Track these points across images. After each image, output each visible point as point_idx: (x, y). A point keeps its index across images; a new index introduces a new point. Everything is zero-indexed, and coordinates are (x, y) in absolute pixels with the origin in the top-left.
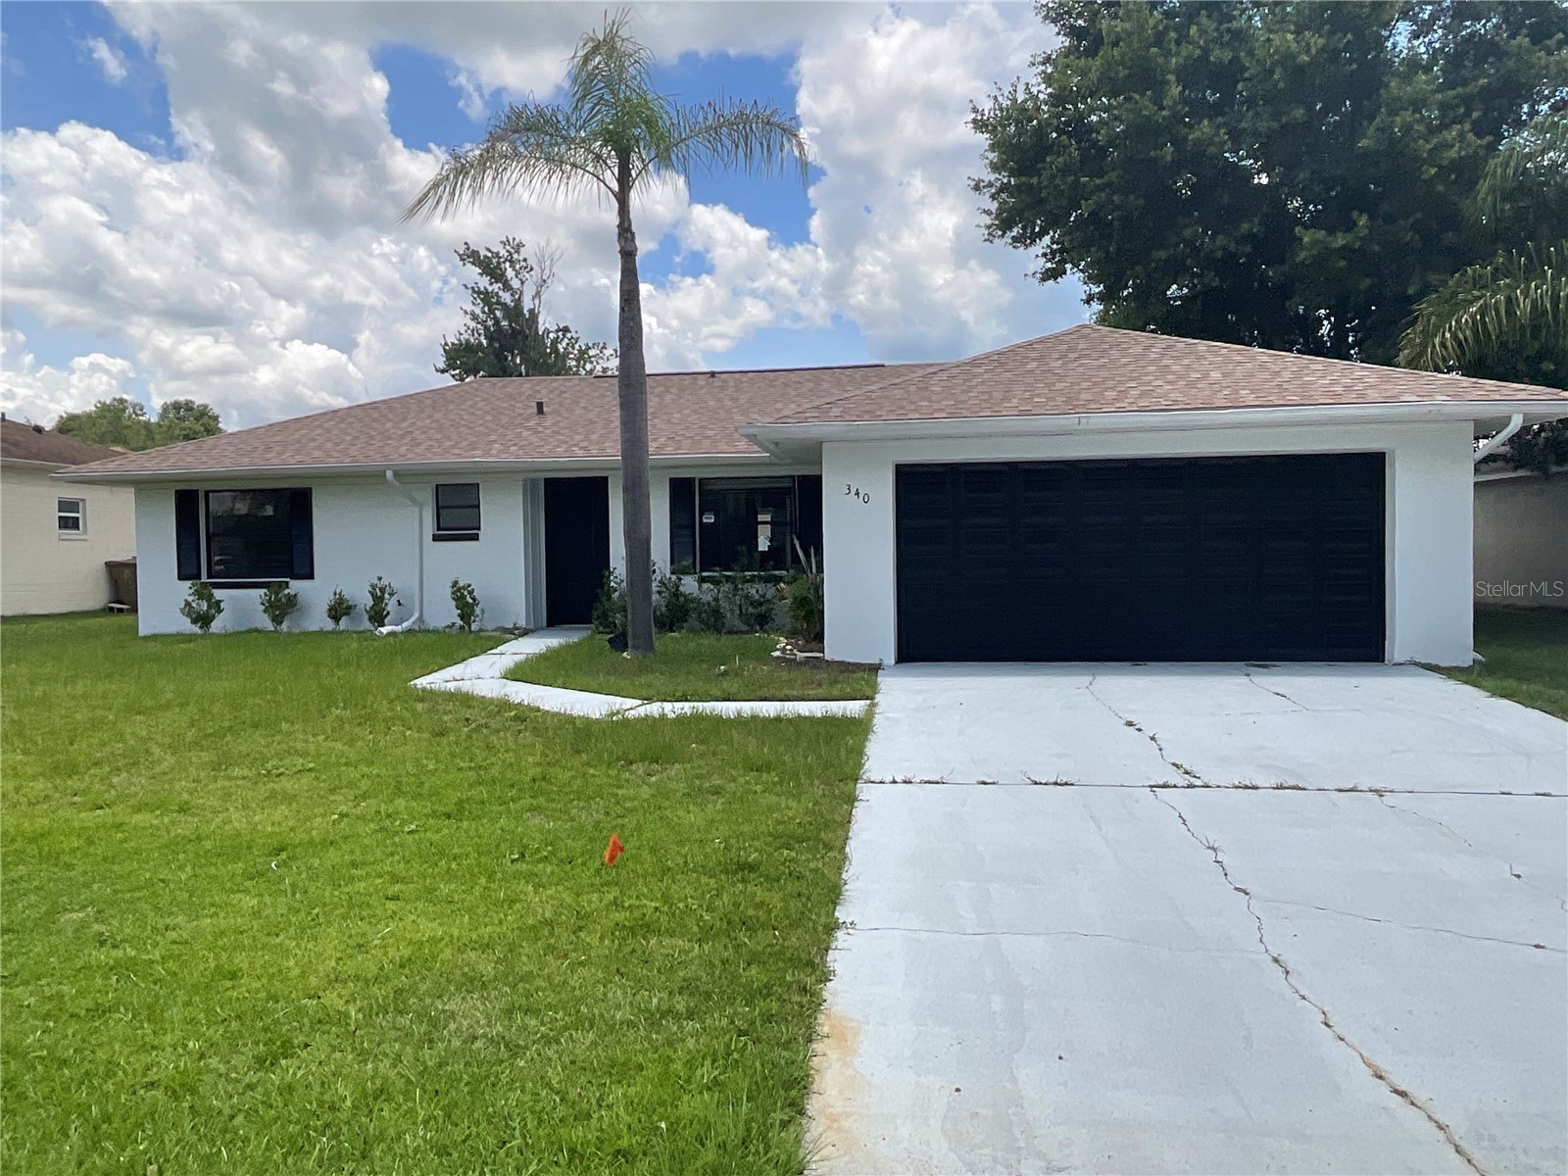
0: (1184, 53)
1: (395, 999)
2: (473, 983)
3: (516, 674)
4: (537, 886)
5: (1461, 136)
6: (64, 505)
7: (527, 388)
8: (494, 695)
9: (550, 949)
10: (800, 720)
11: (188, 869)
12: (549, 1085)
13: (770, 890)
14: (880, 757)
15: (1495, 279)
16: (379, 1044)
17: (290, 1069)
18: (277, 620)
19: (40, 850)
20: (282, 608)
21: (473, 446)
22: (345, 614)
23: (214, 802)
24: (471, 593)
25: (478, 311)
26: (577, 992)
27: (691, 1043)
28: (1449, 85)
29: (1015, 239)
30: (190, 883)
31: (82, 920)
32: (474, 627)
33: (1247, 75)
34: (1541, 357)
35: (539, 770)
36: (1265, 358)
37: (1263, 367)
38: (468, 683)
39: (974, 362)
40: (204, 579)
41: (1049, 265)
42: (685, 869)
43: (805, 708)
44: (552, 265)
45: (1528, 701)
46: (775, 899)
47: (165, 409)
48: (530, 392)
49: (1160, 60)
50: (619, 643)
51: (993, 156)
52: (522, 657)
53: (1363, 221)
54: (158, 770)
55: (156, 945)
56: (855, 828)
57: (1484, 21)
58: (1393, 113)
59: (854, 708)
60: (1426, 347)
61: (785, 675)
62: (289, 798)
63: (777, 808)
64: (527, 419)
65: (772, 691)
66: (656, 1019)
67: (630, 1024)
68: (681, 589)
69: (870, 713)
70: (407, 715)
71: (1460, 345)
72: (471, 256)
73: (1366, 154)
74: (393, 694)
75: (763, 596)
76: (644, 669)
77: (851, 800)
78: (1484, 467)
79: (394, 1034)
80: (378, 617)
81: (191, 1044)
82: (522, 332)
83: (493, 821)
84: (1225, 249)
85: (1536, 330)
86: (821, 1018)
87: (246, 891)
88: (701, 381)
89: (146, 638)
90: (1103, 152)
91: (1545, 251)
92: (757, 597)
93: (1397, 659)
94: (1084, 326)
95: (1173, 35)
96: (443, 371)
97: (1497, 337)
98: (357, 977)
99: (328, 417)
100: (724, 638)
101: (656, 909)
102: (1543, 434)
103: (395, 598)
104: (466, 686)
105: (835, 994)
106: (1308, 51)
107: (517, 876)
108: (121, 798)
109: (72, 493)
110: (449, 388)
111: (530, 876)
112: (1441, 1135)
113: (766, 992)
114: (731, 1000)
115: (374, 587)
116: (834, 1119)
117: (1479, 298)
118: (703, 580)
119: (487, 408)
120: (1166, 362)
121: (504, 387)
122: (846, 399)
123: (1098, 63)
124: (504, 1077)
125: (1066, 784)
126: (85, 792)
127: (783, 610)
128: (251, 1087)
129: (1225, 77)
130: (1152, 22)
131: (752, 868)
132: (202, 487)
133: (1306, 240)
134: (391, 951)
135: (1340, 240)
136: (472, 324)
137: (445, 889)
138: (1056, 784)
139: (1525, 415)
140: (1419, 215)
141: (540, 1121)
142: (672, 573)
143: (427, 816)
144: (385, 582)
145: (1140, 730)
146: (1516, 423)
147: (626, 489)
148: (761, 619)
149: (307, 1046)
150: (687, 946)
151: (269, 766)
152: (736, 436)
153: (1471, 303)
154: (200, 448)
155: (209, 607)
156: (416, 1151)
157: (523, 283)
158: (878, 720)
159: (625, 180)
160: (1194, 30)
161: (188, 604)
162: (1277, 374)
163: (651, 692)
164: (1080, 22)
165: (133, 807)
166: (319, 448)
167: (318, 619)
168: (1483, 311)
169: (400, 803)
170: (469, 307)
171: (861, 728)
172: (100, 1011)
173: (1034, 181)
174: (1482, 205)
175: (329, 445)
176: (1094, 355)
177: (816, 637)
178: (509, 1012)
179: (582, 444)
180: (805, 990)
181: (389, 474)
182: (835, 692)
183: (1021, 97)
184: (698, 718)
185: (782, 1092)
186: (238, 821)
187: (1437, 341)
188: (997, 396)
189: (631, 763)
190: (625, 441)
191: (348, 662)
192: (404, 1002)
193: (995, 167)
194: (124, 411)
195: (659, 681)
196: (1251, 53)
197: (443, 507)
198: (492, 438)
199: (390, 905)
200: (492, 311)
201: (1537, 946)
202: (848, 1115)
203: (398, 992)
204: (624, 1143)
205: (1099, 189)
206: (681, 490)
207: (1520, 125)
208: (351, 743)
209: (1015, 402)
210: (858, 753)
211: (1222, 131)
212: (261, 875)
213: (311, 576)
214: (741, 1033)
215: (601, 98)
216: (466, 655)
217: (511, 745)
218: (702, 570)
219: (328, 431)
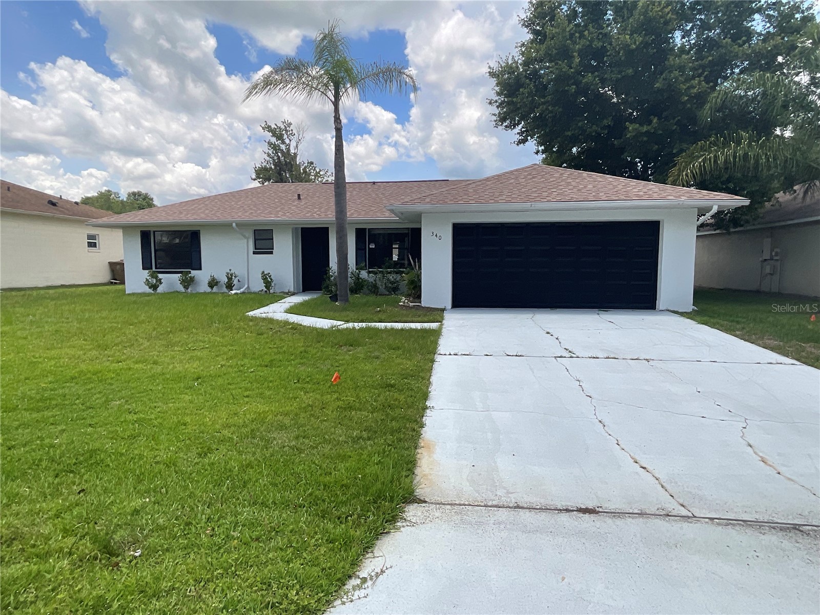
0: (582, 43)
1: (251, 433)
2: (282, 427)
3: (290, 311)
4: (306, 392)
5: (700, 82)
6: (90, 237)
7: (291, 187)
8: (282, 319)
9: (312, 415)
10: (411, 330)
11: (161, 385)
12: (314, 463)
13: (399, 394)
14: (445, 344)
15: (710, 147)
16: (246, 449)
17: (213, 457)
18: (186, 287)
19: (98, 378)
20: (188, 282)
21: (270, 213)
22: (215, 285)
23: (167, 360)
24: (270, 276)
25: (271, 152)
26: (324, 431)
27: (369, 448)
28: (697, 60)
29: (506, 126)
30: (163, 391)
31: (119, 405)
32: (271, 291)
33: (608, 54)
34: (729, 180)
35: (303, 348)
36: (611, 180)
37: (610, 183)
38: (272, 314)
39: (488, 179)
40: (154, 269)
41: (520, 138)
42: (365, 386)
43: (413, 325)
44: (303, 133)
45: (713, 326)
46: (402, 398)
47: (129, 195)
48: (294, 190)
49: (571, 46)
50: (334, 298)
51: (497, 89)
52: (293, 304)
53: (655, 120)
54: (142, 347)
55: (152, 413)
56: (434, 372)
57: (713, 31)
58: (671, 72)
59: (434, 325)
60: (679, 176)
61: (405, 312)
62: (200, 359)
63: (402, 364)
64: (293, 202)
65: (400, 319)
66: (356, 440)
67: (345, 442)
68: (360, 276)
69: (440, 328)
70: (246, 326)
71: (694, 176)
72: (268, 128)
73: (659, 91)
74: (238, 318)
75: (395, 279)
76: (344, 309)
77: (433, 361)
78: (701, 229)
79: (251, 445)
80: (230, 286)
81: (171, 448)
82: (290, 163)
83: (286, 368)
84: (596, 132)
85: (726, 169)
86: (420, 441)
87: (186, 394)
88: (369, 186)
89: (129, 294)
90: (545, 87)
91: (731, 136)
92: (393, 280)
93: (661, 308)
94: (535, 164)
95: (577, 35)
96: (254, 180)
97: (710, 172)
98: (235, 425)
99: (206, 199)
100: (378, 297)
101: (354, 401)
102: (729, 215)
103: (237, 278)
104: (270, 315)
105: (425, 432)
106: (635, 43)
107: (296, 388)
108: (129, 358)
109: (93, 231)
110: (258, 187)
111: (302, 389)
112: (657, 482)
113: (399, 431)
114: (385, 434)
115: (228, 274)
116: (425, 475)
117: (703, 155)
118: (369, 272)
119: (276, 197)
120: (569, 181)
121: (283, 187)
122: (432, 195)
123: (544, 47)
124: (297, 461)
125: (521, 356)
126: (113, 356)
127: (404, 285)
128: (197, 463)
129: (599, 54)
130: (568, 29)
131: (392, 386)
132: (152, 229)
133: (630, 128)
134: (248, 416)
135: (645, 129)
136: (268, 158)
137: (268, 393)
138: (516, 356)
139: (719, 206)
140: (679, 118)
141: (312, 475)
142: (357, 269)
143: (258, 366)
144: (232, 272)
145: (552, 335)
146: (715, 209)
147: (337, 233)
148: (394, 289)
149: (217, 449)
150: (367, 414)
151: (189, 346)
152: (384, 209)
153: (699, 158)
154: (150, 212)
155: (156, 281)
156: (265, 485)
157: (290, 141)
158: (444, 330)
159: (337, 96)
160: (586, 33)
161: (147, 280)
162: (616, 186)
163: (349, 318)
164: (538, 28)
165: (134, 362)
166: (203, 212)
167: (204, 288)
168: (704, 161)
169: (246, 361)
170: (267, 151)
171: (437, 333)
172: (133, 437)
173: (515, 100)
174: (706, 114)
175: (207, 211)
176: (540, 177)
177: (418, 297)
178: (297, 438)
179: (318, 213)
180: (414, 430)
181: (234, 225)
182: (426, 319)
183: (510, 62)
184: (368, 329)
185: (405, 465)
186: (179, 368)
187: (684, 173)
188: (497, 194)
189: (341, 346)
190: (337, 212)
191: (218, 305)
192: (255, 434)
193: (498, 94)
194: (111, 195)
195: (351, 315)
196: (611, 44)
197: (258, 240)
198: (278, 209)
199: (246, 399)
200: (277, 153)
201: (703, 417)
202: (431, 474)
203: (252, 430)
204: (345, 482)
205: (543, 103)
206: (361, 234)
207: (726, 78)
208: (223, 337)
209: (504, 197)
210: (435, 344)
211: (597, 79)
212: (191, 388)
213: (200, 269)
214: (389, 445)
215: (327, 60)
216: (269, 302)
217: (290, 338)
218: (369, 268)
219: (207, 205)
